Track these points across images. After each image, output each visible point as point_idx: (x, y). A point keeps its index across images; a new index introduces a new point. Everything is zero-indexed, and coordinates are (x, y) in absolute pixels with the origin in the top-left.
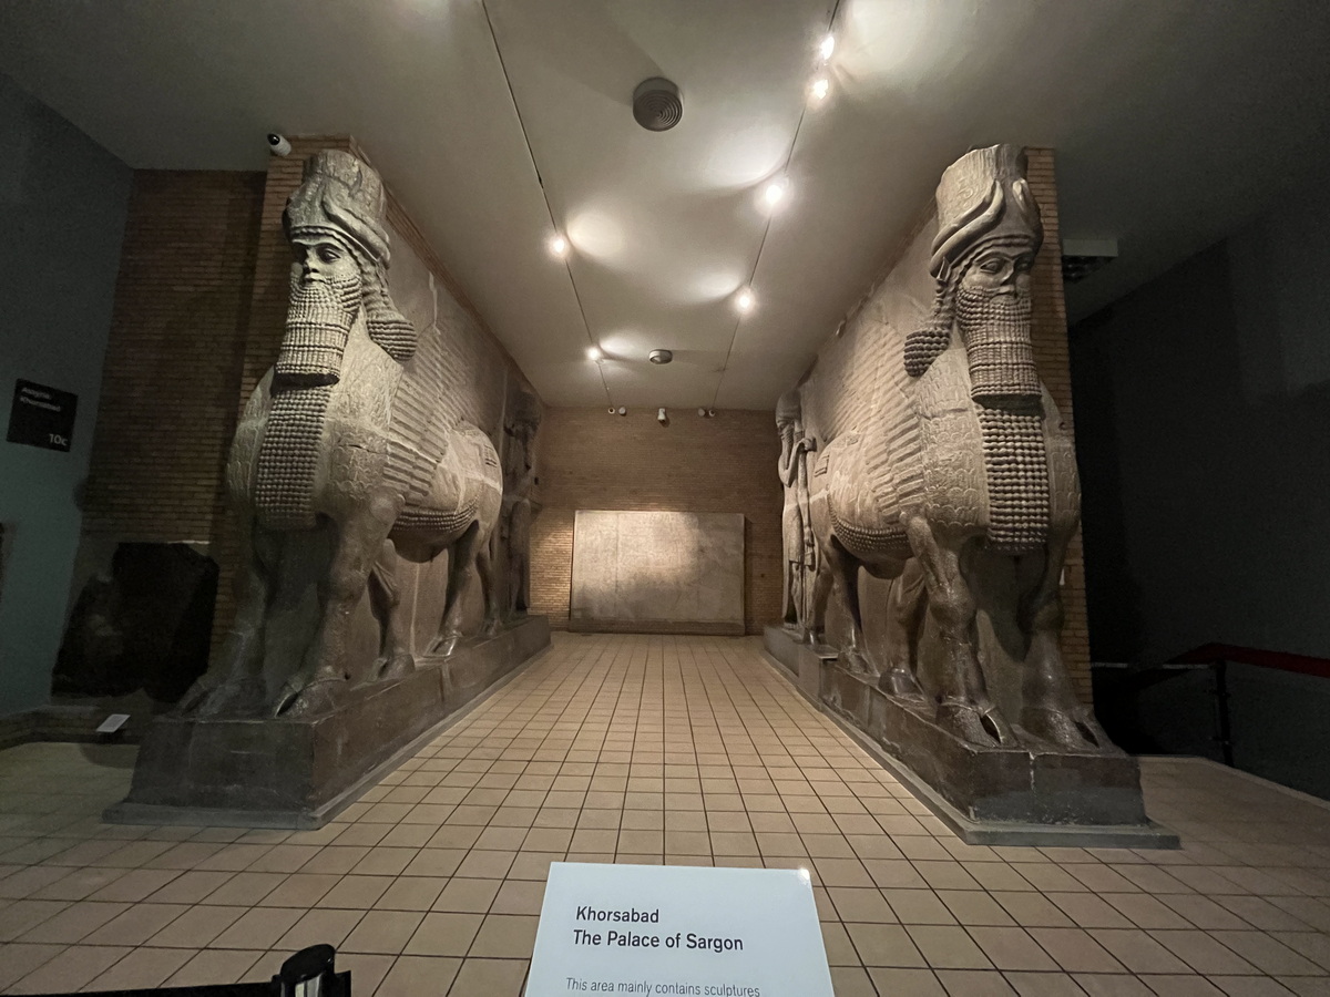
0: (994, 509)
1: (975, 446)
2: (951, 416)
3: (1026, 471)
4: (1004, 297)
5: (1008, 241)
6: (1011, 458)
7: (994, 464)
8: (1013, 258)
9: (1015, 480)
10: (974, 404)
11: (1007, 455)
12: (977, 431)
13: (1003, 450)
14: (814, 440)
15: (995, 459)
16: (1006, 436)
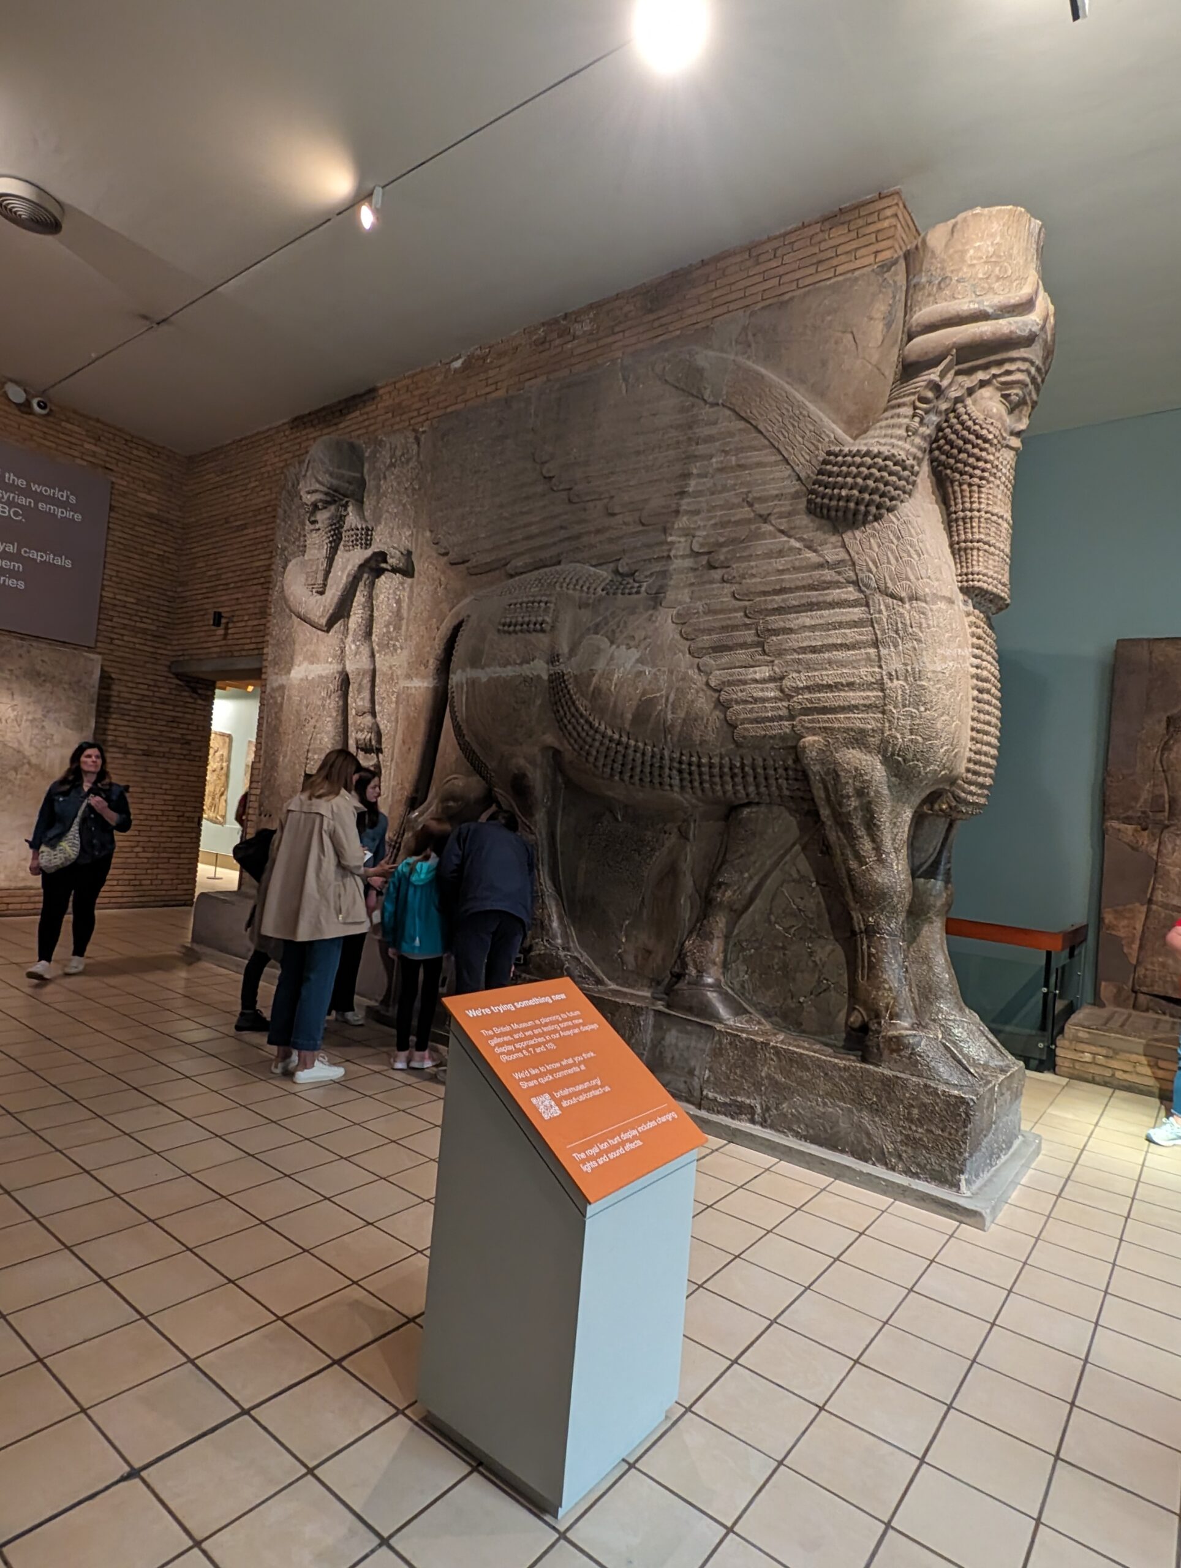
0: (972, 755)
7: (979, 691)
10: (961, 597)
14: (409, 553)
15: (980, 683)
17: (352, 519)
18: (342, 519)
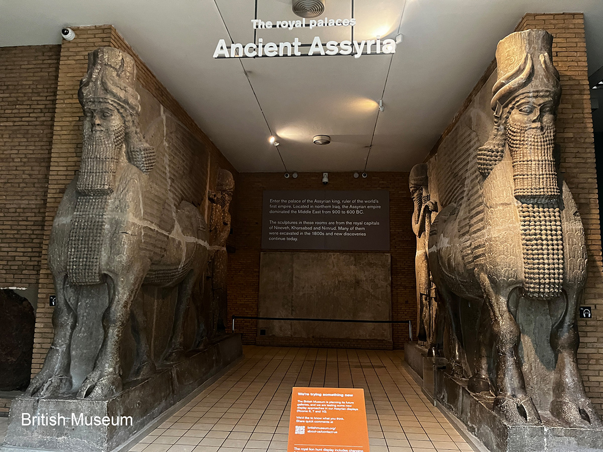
0: (527, 270)
1: (515, 228)
2: (501, 208)
3: (548, 245)
4: (534, 130)
5: (536, 94)
6: (538, 236)
7: (527, 240)
8: (539, 105)
9: (540, 251)
10: (515, 200)
11: (535, 234)
12: (516, 218)
13: (533, 231)
15: (528, 237)
16: (535, 222)
17: (424, 194)
18: (422, 194)
